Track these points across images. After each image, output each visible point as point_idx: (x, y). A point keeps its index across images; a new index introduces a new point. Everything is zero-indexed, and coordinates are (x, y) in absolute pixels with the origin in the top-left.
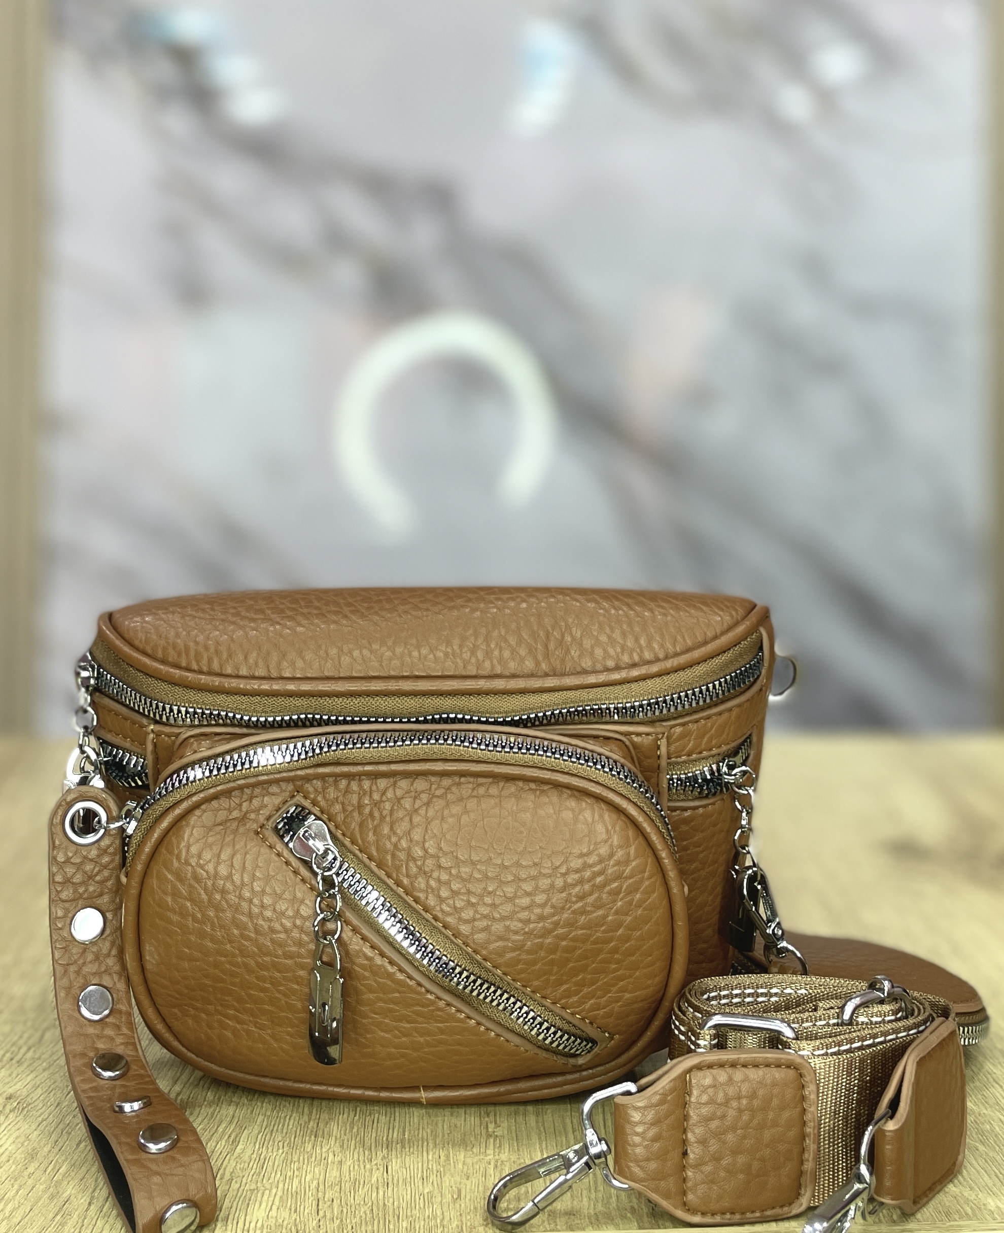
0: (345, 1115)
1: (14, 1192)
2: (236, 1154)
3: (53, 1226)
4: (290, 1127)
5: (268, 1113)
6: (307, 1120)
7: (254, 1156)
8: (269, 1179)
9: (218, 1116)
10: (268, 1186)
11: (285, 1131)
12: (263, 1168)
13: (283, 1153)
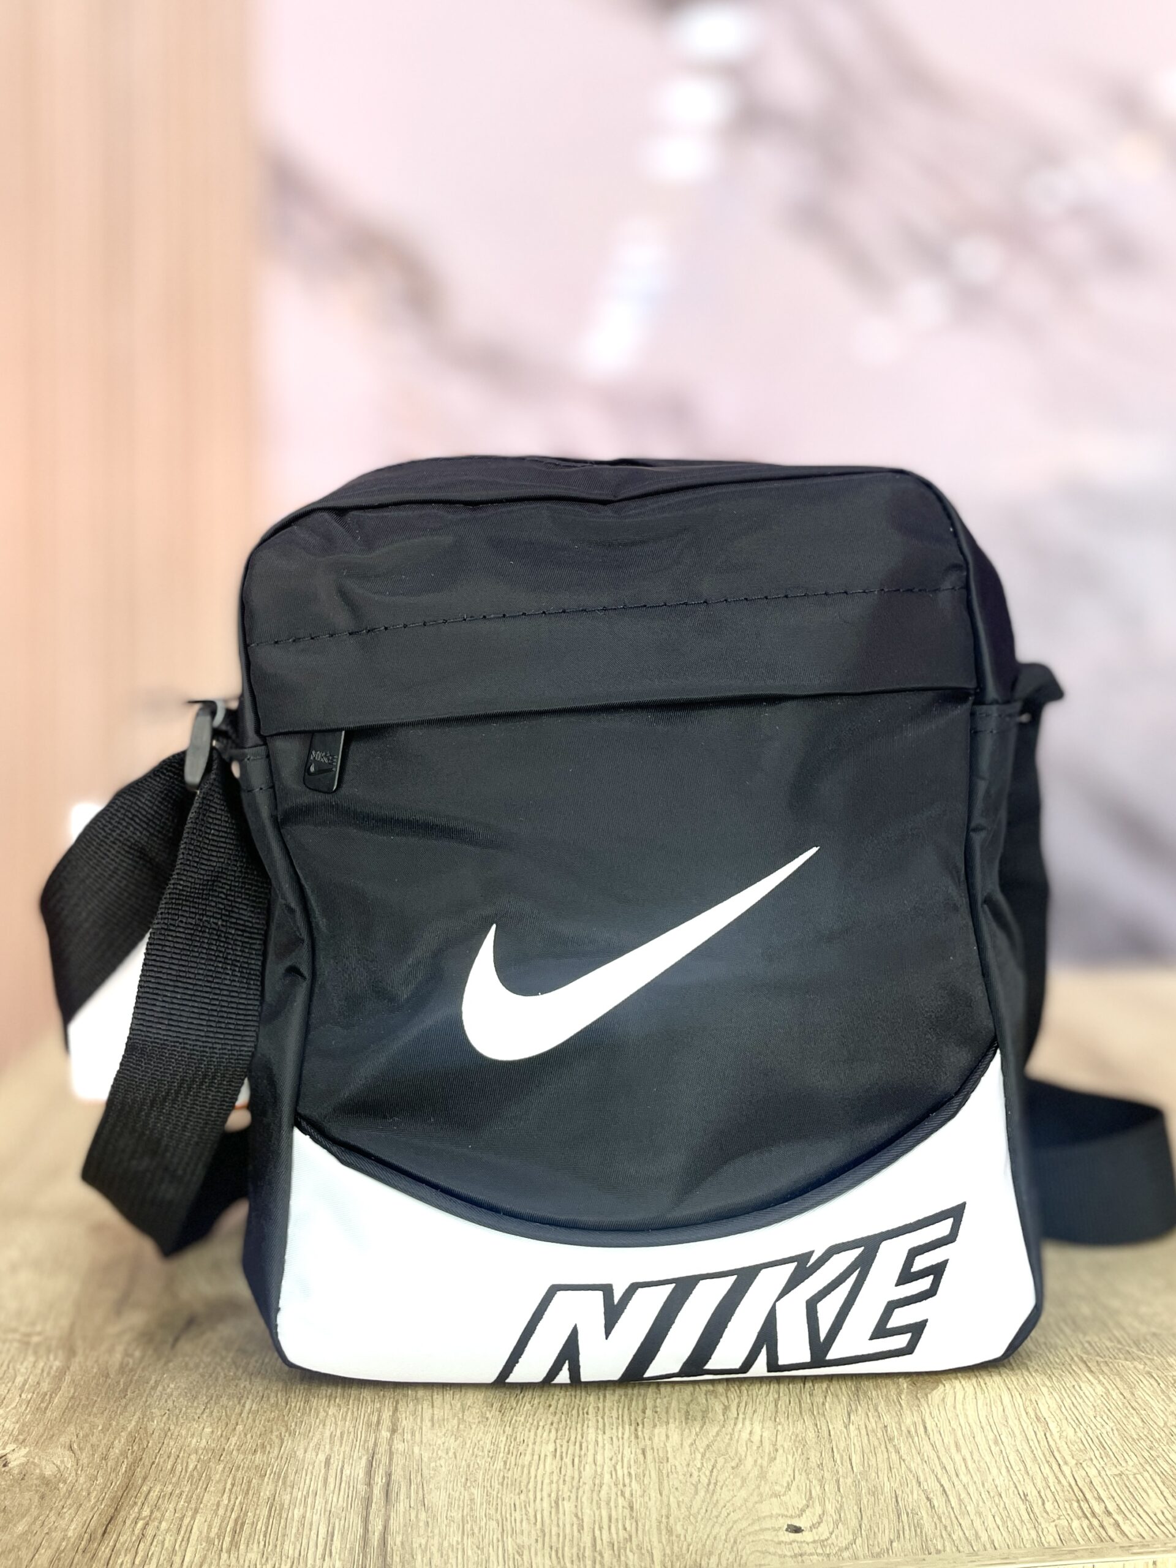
0: (1145, 1382)
1: (818, 1488)
2: (1056, 1436)
3: (907, 1527)
4: (1092, 1399)
5: (1048, 1384)
6: (1104, 1390)
7: (1080, 1434)
8: (1127, 1462)
9: (990, 1388)
10: (1135, 1471)
11: (1090, 1404)
12: (1105, 1449)
13: (1112, 1430)
